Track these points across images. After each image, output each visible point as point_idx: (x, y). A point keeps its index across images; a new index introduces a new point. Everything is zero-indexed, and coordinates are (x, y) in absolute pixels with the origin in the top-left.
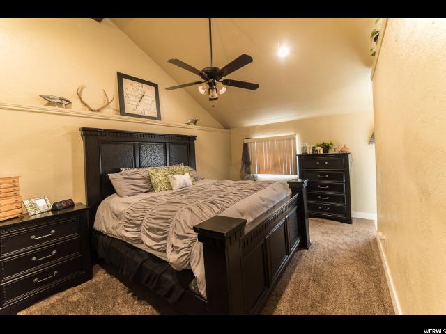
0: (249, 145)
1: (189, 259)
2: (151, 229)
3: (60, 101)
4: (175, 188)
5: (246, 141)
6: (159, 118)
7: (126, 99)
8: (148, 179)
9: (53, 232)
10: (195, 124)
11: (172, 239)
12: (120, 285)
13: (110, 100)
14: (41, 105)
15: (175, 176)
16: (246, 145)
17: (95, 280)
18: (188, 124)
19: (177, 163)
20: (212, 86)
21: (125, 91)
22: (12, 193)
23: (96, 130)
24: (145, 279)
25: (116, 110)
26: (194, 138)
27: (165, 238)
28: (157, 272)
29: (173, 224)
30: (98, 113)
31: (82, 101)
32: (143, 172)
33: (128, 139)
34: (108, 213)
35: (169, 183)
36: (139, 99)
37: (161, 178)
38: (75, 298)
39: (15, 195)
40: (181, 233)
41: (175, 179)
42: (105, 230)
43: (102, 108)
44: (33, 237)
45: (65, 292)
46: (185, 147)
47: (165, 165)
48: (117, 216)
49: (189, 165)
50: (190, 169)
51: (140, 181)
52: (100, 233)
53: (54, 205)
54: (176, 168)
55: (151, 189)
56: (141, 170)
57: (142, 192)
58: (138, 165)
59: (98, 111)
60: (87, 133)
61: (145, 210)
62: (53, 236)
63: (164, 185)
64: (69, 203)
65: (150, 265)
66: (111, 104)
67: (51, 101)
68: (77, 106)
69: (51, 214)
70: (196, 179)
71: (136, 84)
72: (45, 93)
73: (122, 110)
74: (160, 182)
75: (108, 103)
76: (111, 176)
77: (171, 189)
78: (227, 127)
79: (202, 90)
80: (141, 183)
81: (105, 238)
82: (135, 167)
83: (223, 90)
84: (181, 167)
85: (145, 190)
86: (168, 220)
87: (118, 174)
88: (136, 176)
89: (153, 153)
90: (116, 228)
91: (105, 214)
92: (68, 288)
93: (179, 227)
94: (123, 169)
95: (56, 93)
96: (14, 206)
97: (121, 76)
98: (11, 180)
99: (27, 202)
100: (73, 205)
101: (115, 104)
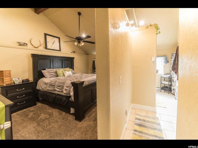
0: (95, 61)
1: (70, 92)
2: (59, 86)
3: (23, 44)
4: (66, 76)
5: (94, 60)
6: (60, 50)
7: (48, 43)
8: (56, 72)
9: (24, 89)
10: (74, 53)
11: (65, 88)
12: (47, 106)
13: (42, 44)
14: (17, 45)
15: (66, 72)
16: (94, 62)
17: (37, 105)
18: (71, 53)
19: (67, 67)
20: (79, 42)
21: (47, 40)
22: (9, 76)
23: (37, 55)
24: (56, 101)
25: (44, 47)
26: (74, 58)
27: (63, 88)
28: (60, 98)
29: (65, 84)
30: (37, 49)
31: (31, 44)
32: (54, 70)
33: (48, 58)
34: (42, 83)
35: (64, 74)
36: (52, 43)
37: (61, 72)
38: (32, 109)
39: (10, 76)
40: (68, 86)
41: (66, 73)
42: (41, 89)
43: (38, 47)
44: (17, 90)
45: (28, 109)
46: (70, 62)
47: (62, 68)
48: (46, 84)
49: (72, 68)
50: (72, 69)
51: (53, 73)
52: (39, 90)
53: (23, 80)
54: (66, 69)
55: (57, 76)
56: (53, 69)
57: (54, 77)
58: (52, 68)
59: (37, 48)
60: (34, 56)
61: (56, 81)
62: (24, 90)
63: (62, 75)
64: (28, 80)
65: (58, 97)
66: (42, 45)
67: (20, 44)
68: (29, 46)
69: (21, 83)
70: (74, 73)
71: (51, 37)
72: (18, 41)
73: (46, 48)
74: (61, 74)
75: (41, 45)
76: (43, 71)
77: (65, 76)
78: (87, 54)
79: (76, 44)
80: (54, 74)
81: (41, 92)
82: (51, 68)
83: (83, 44)
84: (68, 69)
85: (55, 76)
86: (64, 83)
87: (45, 71)
88: (52, 72)
89: (57, 63)
90: (46, 88)
91: (41, 84)
92: (29, 107)
93: (67, 85)
94: (47, 69)
95: (22, 41)
96: (10, 80)
97: (46, 35)
98: (8, 71)
99: (14, 79)
100: (29, 81)
101: (43, 45)
